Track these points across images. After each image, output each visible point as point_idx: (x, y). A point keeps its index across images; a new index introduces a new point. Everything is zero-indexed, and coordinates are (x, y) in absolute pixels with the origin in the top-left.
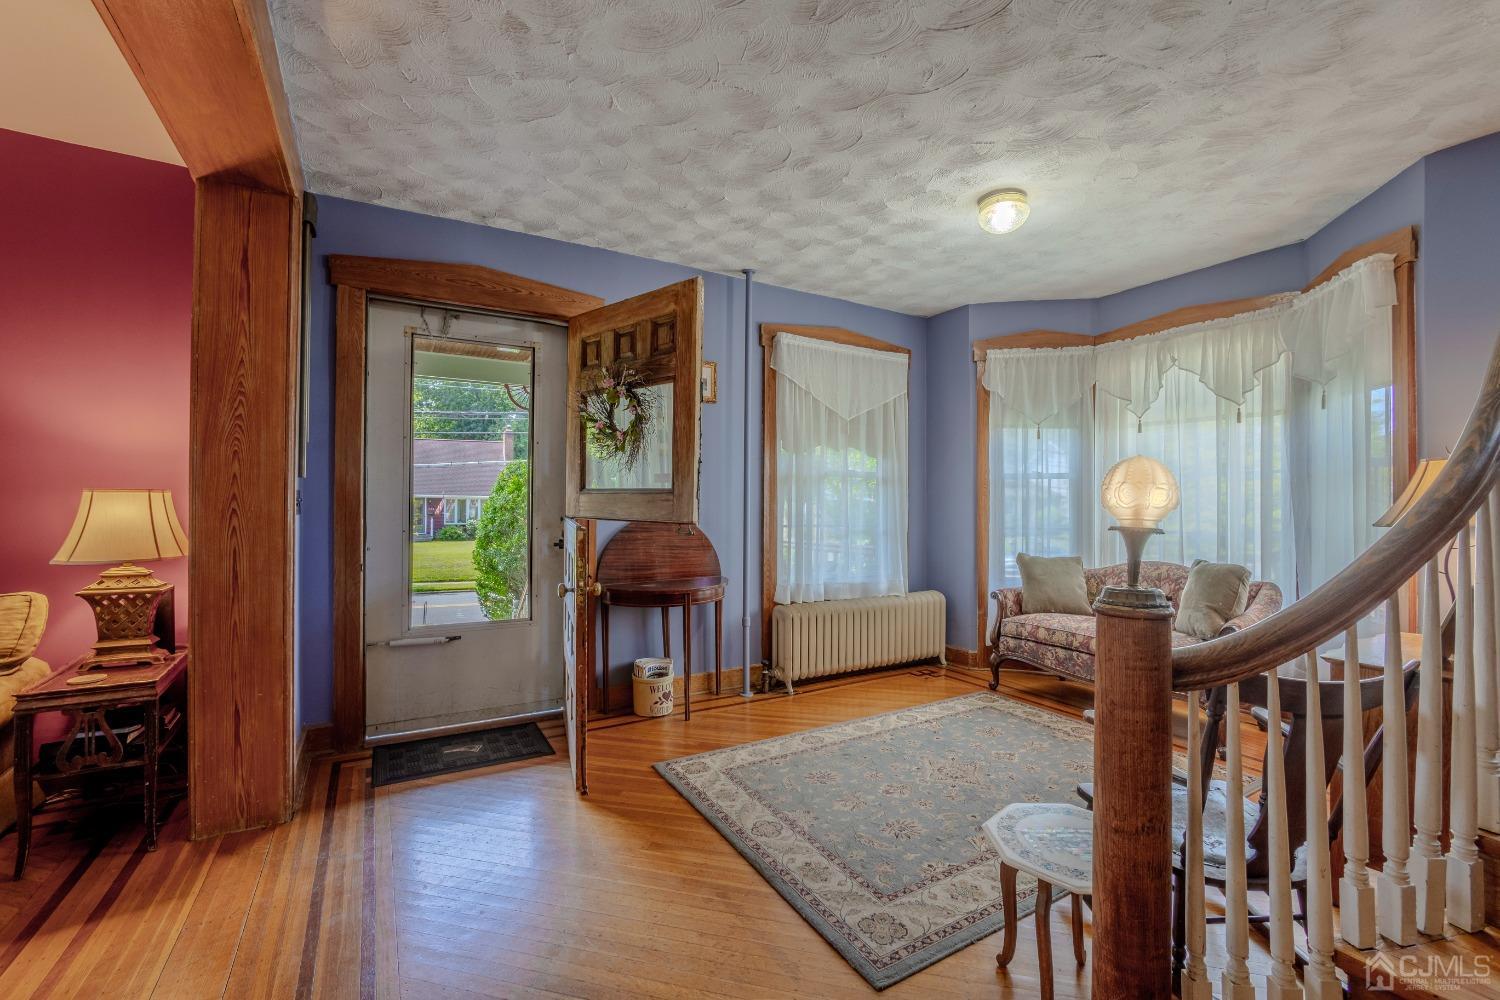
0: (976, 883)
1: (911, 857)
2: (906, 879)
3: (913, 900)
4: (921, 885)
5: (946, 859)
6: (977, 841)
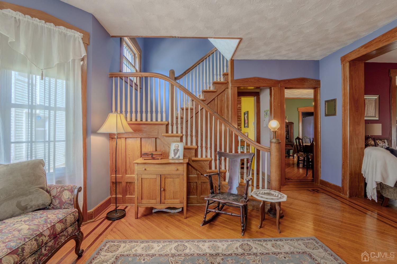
0: (272, 248)
2: (298, 256)
3: (298, 249)
4: (292, 253)
5: (277, 258)
6: (258, 261)
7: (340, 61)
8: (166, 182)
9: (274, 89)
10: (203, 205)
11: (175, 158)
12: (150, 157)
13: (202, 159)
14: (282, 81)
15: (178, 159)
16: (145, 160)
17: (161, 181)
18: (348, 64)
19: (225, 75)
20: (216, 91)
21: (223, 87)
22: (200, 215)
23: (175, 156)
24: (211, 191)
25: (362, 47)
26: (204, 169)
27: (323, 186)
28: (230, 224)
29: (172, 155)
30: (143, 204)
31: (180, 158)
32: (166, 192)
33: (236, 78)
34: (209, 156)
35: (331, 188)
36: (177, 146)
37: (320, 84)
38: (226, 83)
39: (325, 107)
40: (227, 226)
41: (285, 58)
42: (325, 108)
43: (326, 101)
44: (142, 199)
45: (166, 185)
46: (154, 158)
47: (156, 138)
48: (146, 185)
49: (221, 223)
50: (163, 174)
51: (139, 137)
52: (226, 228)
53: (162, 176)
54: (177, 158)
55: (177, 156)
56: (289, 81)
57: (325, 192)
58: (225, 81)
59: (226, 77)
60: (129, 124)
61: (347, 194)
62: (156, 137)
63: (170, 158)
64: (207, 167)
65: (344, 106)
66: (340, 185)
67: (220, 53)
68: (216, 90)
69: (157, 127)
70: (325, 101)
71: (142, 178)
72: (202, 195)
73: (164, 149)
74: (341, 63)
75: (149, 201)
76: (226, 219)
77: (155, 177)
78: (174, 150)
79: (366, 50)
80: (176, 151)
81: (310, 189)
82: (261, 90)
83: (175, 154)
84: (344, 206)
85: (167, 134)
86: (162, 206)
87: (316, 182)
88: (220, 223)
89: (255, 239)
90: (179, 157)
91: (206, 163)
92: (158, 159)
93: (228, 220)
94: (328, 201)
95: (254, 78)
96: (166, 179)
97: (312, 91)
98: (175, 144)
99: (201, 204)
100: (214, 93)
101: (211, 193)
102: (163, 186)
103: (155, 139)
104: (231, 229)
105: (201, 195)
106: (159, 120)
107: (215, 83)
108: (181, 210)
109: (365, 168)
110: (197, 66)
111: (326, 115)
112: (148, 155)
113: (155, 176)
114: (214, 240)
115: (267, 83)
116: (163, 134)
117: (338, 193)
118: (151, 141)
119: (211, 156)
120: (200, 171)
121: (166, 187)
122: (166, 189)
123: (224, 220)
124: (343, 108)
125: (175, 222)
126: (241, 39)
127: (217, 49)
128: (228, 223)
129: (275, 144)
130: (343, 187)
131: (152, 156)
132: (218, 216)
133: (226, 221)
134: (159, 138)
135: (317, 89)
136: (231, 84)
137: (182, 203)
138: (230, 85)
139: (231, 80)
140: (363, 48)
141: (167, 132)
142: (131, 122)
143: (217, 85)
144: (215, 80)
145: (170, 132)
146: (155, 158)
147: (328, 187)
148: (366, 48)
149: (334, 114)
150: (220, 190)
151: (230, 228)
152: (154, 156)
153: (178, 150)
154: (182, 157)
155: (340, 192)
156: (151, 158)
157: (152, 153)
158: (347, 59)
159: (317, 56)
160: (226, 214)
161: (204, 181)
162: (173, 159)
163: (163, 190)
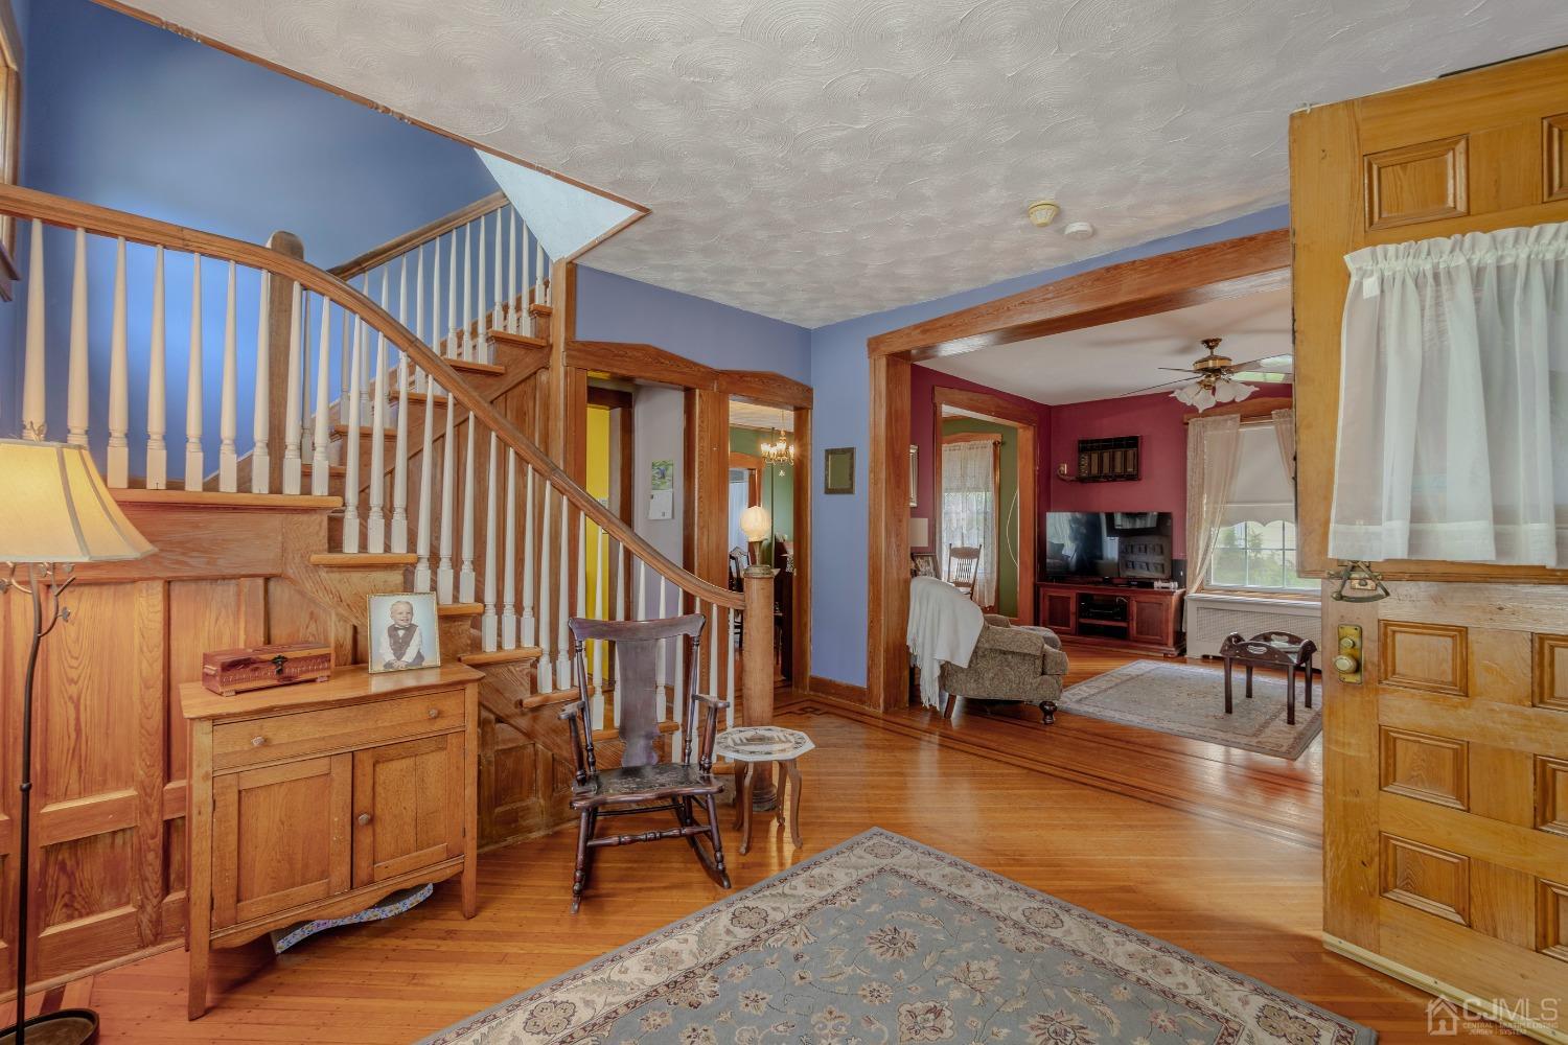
0: (810, 891)
1: (874, 908)
2: (874, 885)
3: (864, 870)
4: (859, 882)
5: (839, 910)
6: (803, 937)
7: (865, 351)
8: (381, 778)
9: (700, 395)
10: (504, 844)
11: (400, 665)
12: (272, 678)
13: (501, 656)
14: (723, 373)
15: (418, 666)
16: (237, 693)
17: (358, 782)
18: (883, 361)
19: (541, 314)
20: (502, 374)
21: (530, 360)
22: (520, 883)
23: (399, 658)
24: (579, 773)
25: (916, 327)
26: (507, 695)
27: (820, 694)
28: (650, 873)
29: (381, 651)
30: (247, 921)
31: (424, 664)
32: (379, 829)
33: (582, 335)
34: (528, 642)
35: (840, 696)
36: (403, 608)
37: (810, 400)
38: (539, 348)
39: (827, 466)
40: (649, 885)
41: (735, 304)
42: (827, 469)
43: (829, 452)
44: (239, 901)
45: (378, 799)
46: (289, 678)
47: (267, 579)
48: (265, 821)
49: (621, 880)
50: (368, 747)
51: (154, 579)
52: (652, 889)
53: (359, 756)
54: (408, 664)
55: (410, 656)
56: (741, 377)
57: (832, 710)
58: (537, 337)
59: (542, 321)
60: (122, 504)
61: (879, 706)
62: (268, 570)
63: (376, 665)
64: (521, 684)
65: (874, 471)
66: (861, 682)
67: (520, 222)
68: (500, 369)
69: (276, 520)
70: (827, 451)
71: (240, 792)
72: (500, 805)
73: (313, 626)
74: (869, 354)
75: (288, 896)
76: (630, 865)
77: (325, 770)
78: (393, 630)
79: (921, 337)
80: (401, 633)
81: (795, 708)
82: (639, 388)
83: (399, 647)
84: (887, 737)
85: (336, 558)
86: (358, 900)
87: (797, 687)
88: (617, 881)
89: (756, 887)
90: (420, 657)
91: (516, 669)
92: (313, 681)
93: (635, 865)
94: (850, 732)
95: (644, 349)
96: (377, 769)
97: (790, 415)
98: (390, 601)
99: (496, 842)
100: (490, 381)
101: (579, 781)
102: (363, 800)
103: (260, 581)
104: (665, 888)
105: (496, 807)
106: (292, 486)
107: (498, 340)
108: (431, 892)
109: (914, 631)
110: (418, 246)
111: (829, 491)
112: (256, 669)
113: (320, 766)
114: (645, 939)
115: (684, 373)
116: (314, 558)
117: (857, 706)
118: (238, 594)
119: (537, 643)
120: (491, 706)
121: (379, 806)
122: (378, 812)
123: (621, 869)
124: (872, 475)
125: (439, 946)
126: (646, 211)
127: (510, 203)
128: (643, 873)
129: (762, 582)
130: (869, 687)
131: (280, 672)
132: (594, 865)
133: (630, 868)
134: (289, 578)
135: (804, 411)
136: (567, 356)
137: (458, 853)
138: (559, 359)
139: (566, 339)
140: (919, 331)
141: (335, 543)
142: (137, 495)
143: (505, 348)
144: (497, 327)
145: (351, 545)
146: (296, 677)
147: (832, 694)
148: (924, 332)
149: (850, 491)
150: (594, 763)
151: (662, 885)
152: (289, 670)
153: (410, 629)
154: (433, 657)
155: (863, 703)
156: (275, 682)
157: (282, 655)
158: (883, 349)
159: (812, 319)
160: (661, 837)
161: (510, 745)
162: (390, 670)
163: (362, 820)
